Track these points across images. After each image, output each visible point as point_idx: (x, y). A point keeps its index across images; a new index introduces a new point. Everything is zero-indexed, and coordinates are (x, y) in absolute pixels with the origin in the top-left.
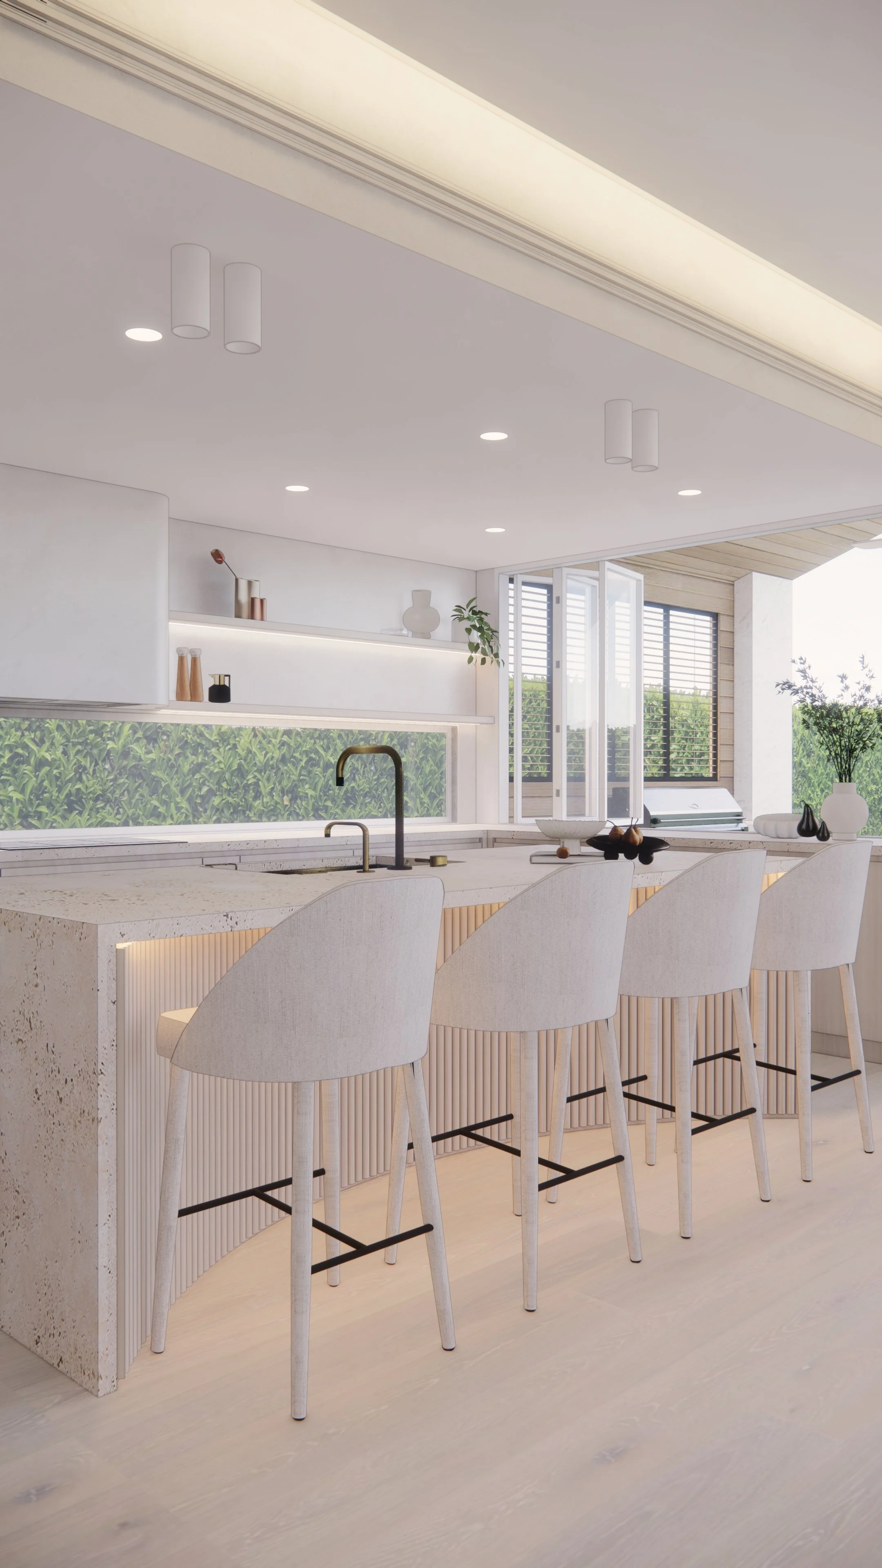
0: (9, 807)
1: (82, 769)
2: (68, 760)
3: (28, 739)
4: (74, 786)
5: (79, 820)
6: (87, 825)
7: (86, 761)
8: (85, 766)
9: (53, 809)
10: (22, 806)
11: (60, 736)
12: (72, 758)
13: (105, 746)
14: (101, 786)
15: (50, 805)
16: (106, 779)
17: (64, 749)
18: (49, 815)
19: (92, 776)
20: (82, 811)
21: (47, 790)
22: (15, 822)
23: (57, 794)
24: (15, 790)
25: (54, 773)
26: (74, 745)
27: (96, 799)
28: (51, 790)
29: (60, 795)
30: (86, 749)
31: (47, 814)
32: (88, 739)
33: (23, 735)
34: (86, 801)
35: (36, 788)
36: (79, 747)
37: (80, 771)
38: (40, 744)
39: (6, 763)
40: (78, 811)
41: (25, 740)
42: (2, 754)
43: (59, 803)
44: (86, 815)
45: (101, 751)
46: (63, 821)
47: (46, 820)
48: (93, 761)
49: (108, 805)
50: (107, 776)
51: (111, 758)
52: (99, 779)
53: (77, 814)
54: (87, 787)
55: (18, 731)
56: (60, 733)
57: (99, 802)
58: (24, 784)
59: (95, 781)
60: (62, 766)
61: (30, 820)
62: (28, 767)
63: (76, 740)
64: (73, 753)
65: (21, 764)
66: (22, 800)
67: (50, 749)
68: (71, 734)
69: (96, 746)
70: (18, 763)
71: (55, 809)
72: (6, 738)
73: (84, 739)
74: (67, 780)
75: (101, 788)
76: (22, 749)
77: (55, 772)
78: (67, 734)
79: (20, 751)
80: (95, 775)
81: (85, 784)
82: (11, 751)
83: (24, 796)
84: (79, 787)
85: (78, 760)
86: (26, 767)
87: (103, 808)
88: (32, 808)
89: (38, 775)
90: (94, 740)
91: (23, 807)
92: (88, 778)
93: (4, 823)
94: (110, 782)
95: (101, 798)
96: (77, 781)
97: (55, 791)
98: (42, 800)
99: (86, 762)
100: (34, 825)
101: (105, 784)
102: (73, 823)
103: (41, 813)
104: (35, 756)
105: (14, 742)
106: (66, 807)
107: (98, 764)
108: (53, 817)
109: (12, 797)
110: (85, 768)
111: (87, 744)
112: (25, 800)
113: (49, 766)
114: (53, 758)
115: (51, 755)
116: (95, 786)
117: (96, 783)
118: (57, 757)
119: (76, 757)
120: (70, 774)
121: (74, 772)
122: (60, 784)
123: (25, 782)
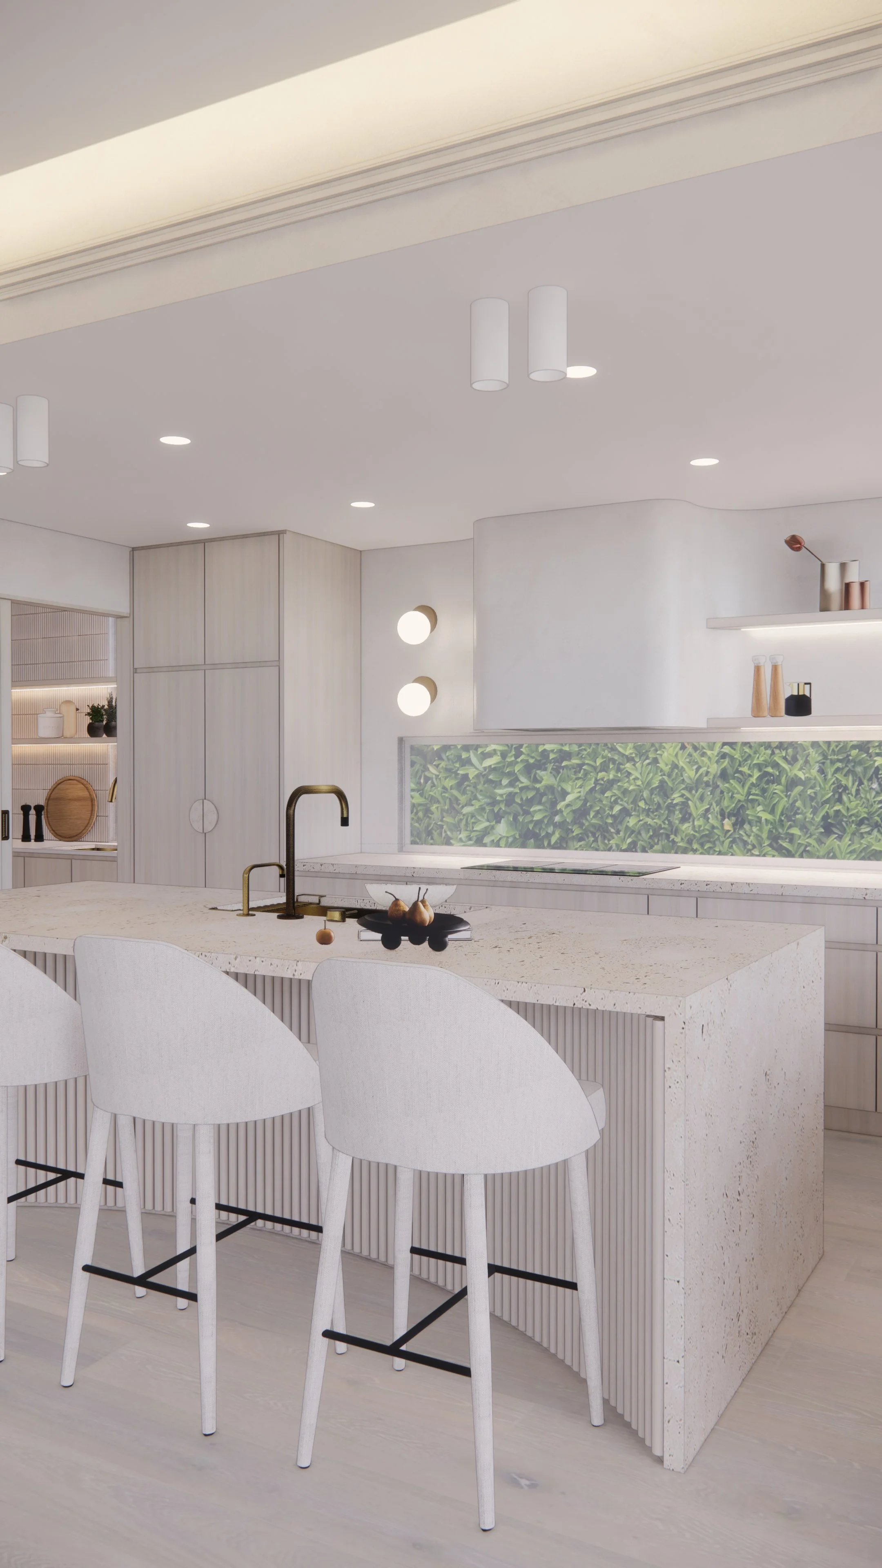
0: (758, 828)
1: (842, 789)
2: (825, 779)
3: (779, 757)
4: (832, 808)
5: (839, 846)
6: (849, 850)
7: (848, 780)
8: (845, 785)
9: (807, 832)
10: (771, 827)
11: (816, 753)
12: (829, 776)
13: (872, 762)
14: (867, 808)
15: (803, 827)
16: (873, 800)
17: (820, 767)
18: (802, 837)
19: (855, 797)
20: (842, 836)
21: (799, 811)
22: (764, 843)
23: (812, 816)
24: (763, 811)
25: (809, 793)
26: (833, 762)
27: (861, 823)
28: (805, 811)
29: (815, 817)
30: (848, 766)
31: (800, 837)
32: (850, 755)
33: (773, 753)
34: (847, 824)
35: (787, 808)
36: (839, 765)
37: (840, 791)
38: (792, 762)
39: (755, 782)
40: (837, 835)
41: (775, 758)
42: (751, 774)
43: (814, 825)
44: (847, 840)
45: (866, 769)
46: (819, 846)
47: (799, 843)
48: (856, 780)
49: (876, 830)
50: (874, 798)
51: (879, 776)
52: (864, 800)
53: (835, 838)
54: (848, 809)
55: (767, 749)
56: (815, 749)
57: (863, 827)
58: (775, 805)
59: (858, 802)
60: (818, 786)
61: (780, 842)
62: (778, 787)
63: (836, 757)
64: (831, 771)
65: (770, 784)
66: (772, 821)
67: (804, 768)
68: (829, 751)
69: (860, 763)
70: (768, 782)
71: (809, 832)
72: (754, 757)
73: (845, 755)
74: (824, 801)
75: (866, 810)
76: (772, 768)
77: (809, 791)
78: (824, 750)
79: (769, 770)
80: (859, 796)
81: (846, 805)
82: (760, 770)
83: (774, 816)
84: (838, 809)
85: (837, 779)
86: (776, 786)
87: (869, 833)
88: (783, 830)
89: (790, 795)
90: (857, 755)
91: (773, 828)
92: (849, 799)
93: (752, 843)
94: (878, 804)
95: (866, 822)
96: (835, 803)
97: (810, 812)
98: (794, 821)
99: (849, 782)
100: (785, 847)
101: (872, 805)
102: (831, 848)
103: (793, 835)
104: (787, 775)
105: (763, 761)
106: (823, 831)
107: (863, 784)
108: (807, 840)
109: (761, 818)
110: (846, 788)
111: (849, 761)
112: (774, 820)
113: (803, 786)
114: (808, 777)
115: (805, 774)
116: (859, 808)
117: (860, 805)
118: (812, 775)
119: (835, 775)
120: (829, 793)
121: (832, 792)
122: (815, 805)
123: (775, 802)
